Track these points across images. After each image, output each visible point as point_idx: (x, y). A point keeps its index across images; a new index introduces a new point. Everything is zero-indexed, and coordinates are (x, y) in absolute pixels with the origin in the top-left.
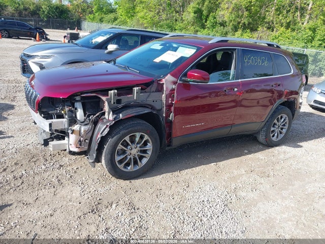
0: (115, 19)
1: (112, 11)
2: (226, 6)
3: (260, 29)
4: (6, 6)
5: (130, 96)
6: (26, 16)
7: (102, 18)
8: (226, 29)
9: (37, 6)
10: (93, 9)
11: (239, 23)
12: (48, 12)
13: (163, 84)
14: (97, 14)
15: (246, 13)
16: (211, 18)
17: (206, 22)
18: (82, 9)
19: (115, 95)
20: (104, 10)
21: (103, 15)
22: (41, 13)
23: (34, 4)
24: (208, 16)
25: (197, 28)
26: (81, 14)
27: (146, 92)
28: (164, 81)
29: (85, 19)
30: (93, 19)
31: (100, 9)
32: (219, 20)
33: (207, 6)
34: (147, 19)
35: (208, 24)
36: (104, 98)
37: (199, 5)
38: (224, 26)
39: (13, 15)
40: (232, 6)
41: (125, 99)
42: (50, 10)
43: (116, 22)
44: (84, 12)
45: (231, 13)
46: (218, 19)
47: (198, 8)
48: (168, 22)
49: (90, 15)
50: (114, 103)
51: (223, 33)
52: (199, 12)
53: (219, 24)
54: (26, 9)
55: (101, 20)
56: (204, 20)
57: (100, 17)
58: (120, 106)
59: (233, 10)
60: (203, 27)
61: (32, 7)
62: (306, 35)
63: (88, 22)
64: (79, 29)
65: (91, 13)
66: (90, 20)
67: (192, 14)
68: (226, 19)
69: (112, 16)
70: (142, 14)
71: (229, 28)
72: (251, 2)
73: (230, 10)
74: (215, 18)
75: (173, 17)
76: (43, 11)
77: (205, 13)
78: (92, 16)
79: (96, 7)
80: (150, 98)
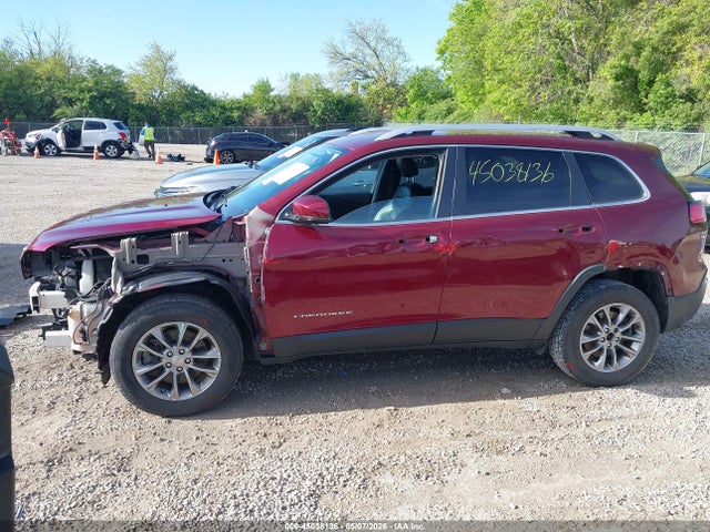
0: (450, 111)
1: (446, 96)
2: (698, 53)
4: (253, 109)
5: (166, 248)
6: (284, 121)
7: (424, 112)
8: (698, 107)
9: (303, 103)
10: (407, 97)
12: (323, 113)
13: (245, 225)
14: (413, 106)
16: (658, 86)
18: (385, 99)
19: (131, 246)
20: (429, 95)
21: (426, 106)
22: (309, 114)
23: (298, 99)
24: (651, 83)
25: (625, 113)
26: (384, 108)
27: (206, 241)
28: (246, 220)
29: (390, 118)
30: (405, 116)
31: (421, 95)
33: (648, 59)
34: (506, 104)
35: (651, 100)
36: (111, 252)
37: (628, 61)
38: (694, 102)
39: (263, 123)
41: (156, 255)
42: (325, 108)
43: (451, 117)
44: (389, 102)
46: (677, 86)
47: (626, 68)
48: (556, 106)
49: (400, 109)
50: (133, 262)
51: (691, 118)
52: (627, 76)
53: (681, 97)
54: (284, 111)
55: (421, 117)
56: (642, 93)
57: (418, 111)
58: (144, 268)
60: (640, 108)
61: (294, 106)
63: (396, 122)
65: (403, 103)
66: (399, 118)
67: (611, 82)
68: (694, 84)
69: (443, 105)
70: (495, 96)
73: (706, 62)
74: (668, 84)
75: (570, 93)
76: (315, 111)
77: (644, 75)
78: (403, 110)
79: (412, 92)
80: (215, 253)
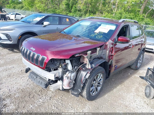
0: (22, 7)
1: (20, 3)
2: (81, 2)
3: (97, 13)
5: (95, 53)
7: (15, 6)
8: (81, 13)
10: (9, 2)
11: (87, 10)
13: (108, 45)
14: (12, 4)
15: (90, 6)
16: (74, 8)
17: (71, 9)
18: (2, 1)
19: (90, 54)
20: (15, 2)
24: (72, 7)
25: (68, 12)
26: (2, 4)
28: (108, 43)
29: (5, 7)
30: (10, 7)
31: (13, 2)
32: (78, 8)
33: (72, 2)
34: (41, 7)
35: (73, 10)
36: (85, 56)
37: (68, 1)
40: (84, 2)
43: (23, 9)
44: (4, 3)
45: (83, 5)
47: (67, 3)
48: (52, 9)
49: (7, 5)
50: (89, 58)
52: (68, 5)
53: (78, 10)
55: (14, 8)
56: (70, 9)
57: (13, 6)
59: (84, 4)
60: (70, 12)
62: (118, 16)
63: (7, 8)
64: (2, 12)
65: (8, 3)
67: (65, 6)
68: (81, 8)
69: (20, 5)
71: (83, 13)
72: (92, 1)
73: (83, 4)
74: (76, 8)
78: (9, 5)
